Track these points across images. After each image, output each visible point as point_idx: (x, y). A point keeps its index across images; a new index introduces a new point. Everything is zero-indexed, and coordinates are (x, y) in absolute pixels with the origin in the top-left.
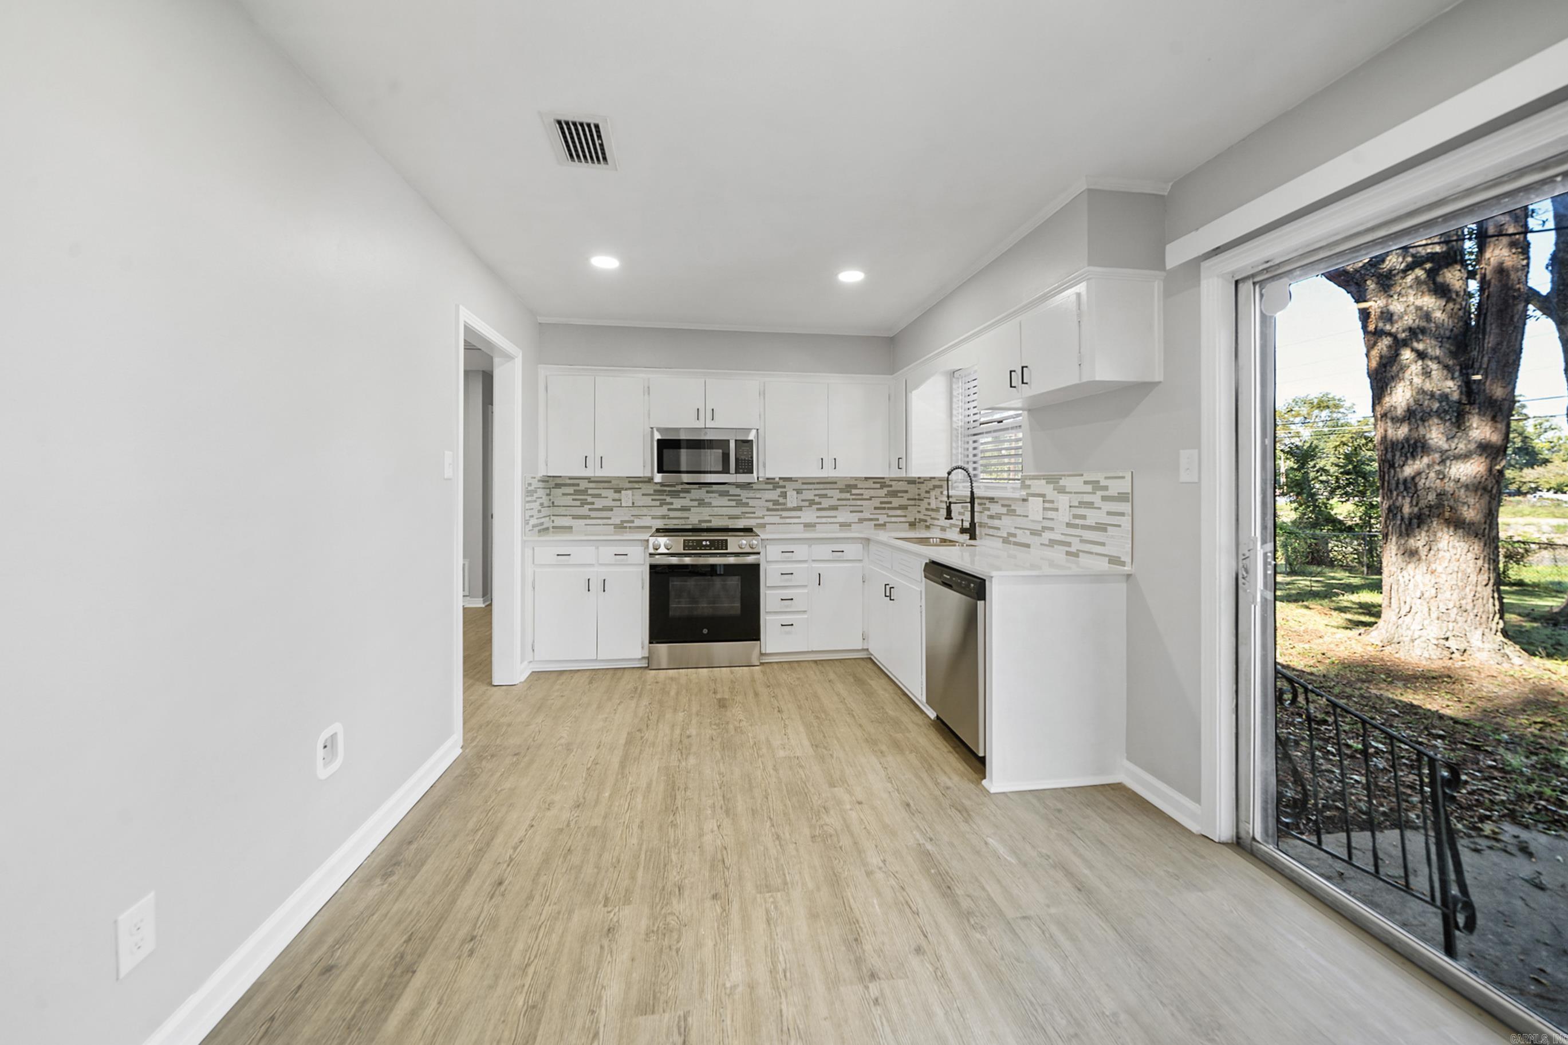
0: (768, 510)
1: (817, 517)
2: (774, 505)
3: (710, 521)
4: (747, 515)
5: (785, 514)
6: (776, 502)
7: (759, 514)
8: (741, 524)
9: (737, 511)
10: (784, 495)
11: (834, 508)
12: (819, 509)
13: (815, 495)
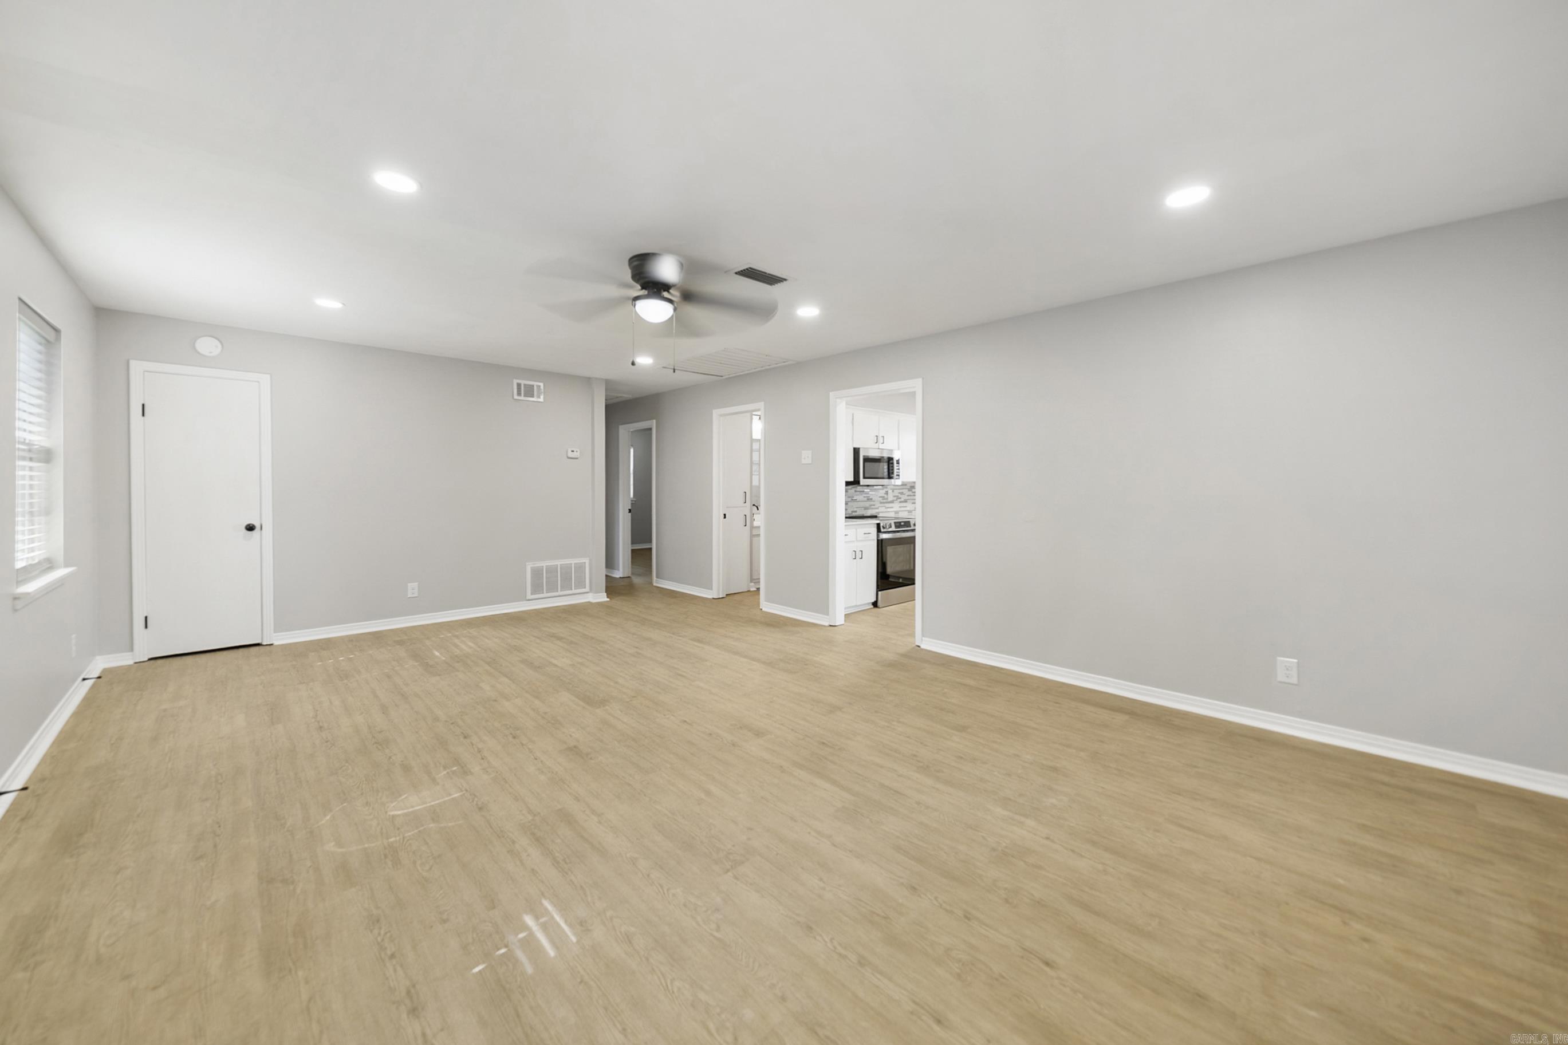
0: (881, 503)
1: (900, 507)
2: (883, 499)
3: (856, 512)
4: (873, 507)
5: (887, 505)
6: (883, 497)
7: (876, 506)
8: (869, 513)
9: (867, 504)
10: (887, 493)
11: (905, 501)
12: (900, 502)
13: (900, 493)
